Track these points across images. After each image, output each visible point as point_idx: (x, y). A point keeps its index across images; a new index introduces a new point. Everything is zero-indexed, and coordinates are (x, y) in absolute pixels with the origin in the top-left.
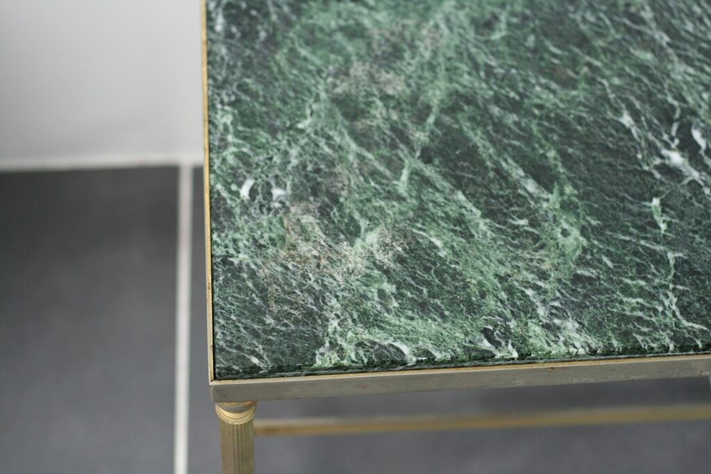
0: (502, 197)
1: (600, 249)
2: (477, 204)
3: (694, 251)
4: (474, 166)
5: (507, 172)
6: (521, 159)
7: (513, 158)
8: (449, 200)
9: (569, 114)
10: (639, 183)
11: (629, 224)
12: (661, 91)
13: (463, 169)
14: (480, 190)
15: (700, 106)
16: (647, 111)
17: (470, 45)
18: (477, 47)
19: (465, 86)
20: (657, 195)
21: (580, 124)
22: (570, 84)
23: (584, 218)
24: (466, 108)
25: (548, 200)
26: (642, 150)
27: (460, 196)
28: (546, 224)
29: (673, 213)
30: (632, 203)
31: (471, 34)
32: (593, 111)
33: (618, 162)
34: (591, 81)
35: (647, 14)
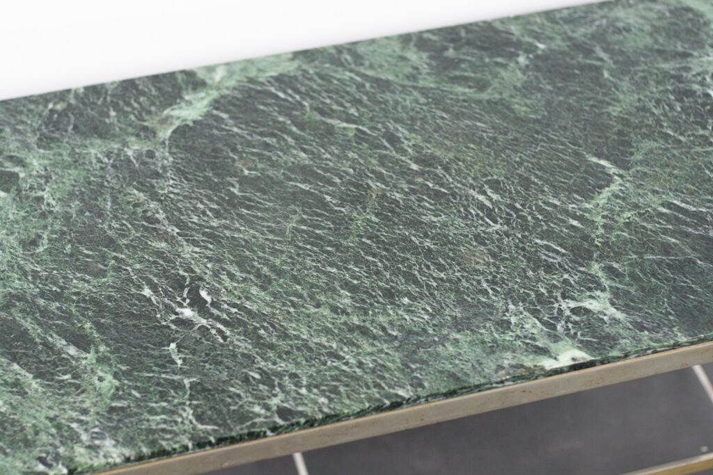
0: (49, 362)
1: (130, 386)
2: (29, 371)
3: (205, 375)
4: (26, 344)
5: (52, 344)
6: (63, 333)
7: (57, 333)
8: (7, 371)
9: (101, 295)
10: (158, 335)
11: (152, 365)
12: (173, 268)
13: (17, 347)
14: (31, 360)
15: (206, 273)
16: (163, 283)
17: (19, 259)
18: (25, 259)
19: (17, 289)
20: (173, 341)
21: (110, 302)
22: (103, 274)
23: (116, 366)
24: (18, 304)
25: (86, 358)
26: (160, 311)
27: (16, 367)
28: (86, 375)
29: (187, 351)
30: (154, 349)
31: (20, 251)
32: (119, 290)
33: (142, 323)
34: (117, 270)
35: (161, 216)
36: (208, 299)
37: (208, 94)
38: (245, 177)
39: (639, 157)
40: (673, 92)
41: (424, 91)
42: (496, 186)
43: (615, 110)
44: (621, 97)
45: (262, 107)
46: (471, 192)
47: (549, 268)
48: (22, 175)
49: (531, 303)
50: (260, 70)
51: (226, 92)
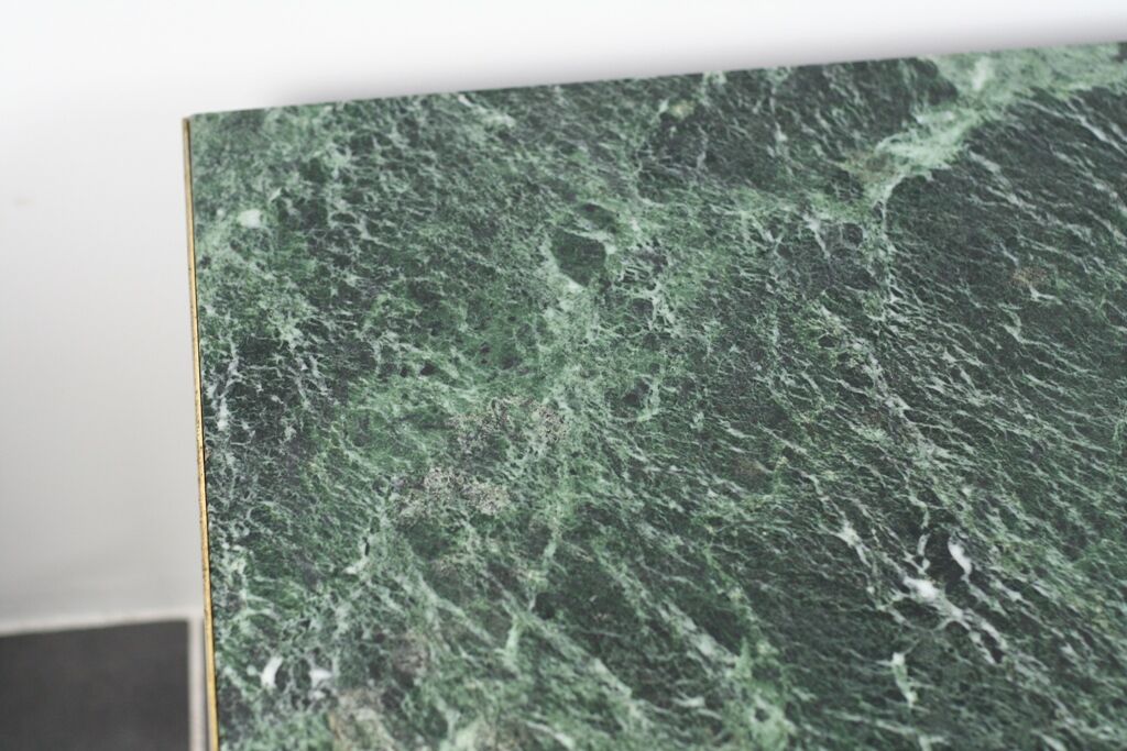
0: (663, 664)
1: (815, 739)
2: (625, 679)
3: (960, 732)
4: (619, 620)
5: (668, 625)
6: (689, 604)
7: (678, 603)
8: (581, 674)
9: (761, 530)
10: (872, 632)
11: (859, 696)
12: (897, 488)
13: (601, 624)
14: (628, 655)
15: (960, 508)
16: (879, 520)
17: (606, 432)
18: (616, 434)
19: (601, 496)
20: (899, 648)
21: (779, 547)
22: (760, 483)
23: (789, 691)
24: (603, 529)
25: (732, 666)
26: (873, 580)
27: (599, 667)
28: (732, 704)
29: (924, 674)
30: (862, 663)
31: (607, 415)
32: (796, 523)
33: (838, 601)
34: (792, 478)
35: (874, 371)
36: (965, 564)
37: (961, 117)
38: (1033, 305)
45: (1063, 157)
48: (611, 250)
50: (1057, 76)
51: (994, 115)
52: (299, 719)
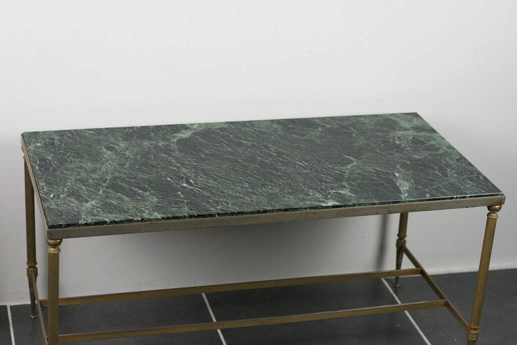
0: (132, 193)
1: (163, 201)
2: (124, 195)
3: (192, 200)
4: (122, 189)
5: (133, 189)
7: (134, 187)
8: (115, 195)
9: (151, 179)
10: (174, 189)
11: (172, 196)
12: (179, 174)
13: (119, 189)
14: (125, 193)
15: (192, 176)
16: (175, 177)
17: (118, 168)
18: (120, 169)
19: (117, 176)
20: (179, 191)
21: (154, 181)
22: (150, 174)
23: (158, 196)
24: (118, 179)
25: (146, 194)
26: (174, 184)
27: (119, 194)
28: (146, 198)
29: (185, 194)
30: (172, 193)
32: (158, 178)
33: (167, 186)
34: (157, 173)
35: (173, 161)
36: (193, 182)
37: (191, 131)
38: (207, 153)
39: (365, 157)
40: (381, 141)
41: (279, 135)
42: (307, 161)
43: (356, 145)
44: (360, 141)
45: (213, 136)
46: (297, 162)
47: (326, 182)
48: (117, 148)
49: (319, 190)
50: (212, 126)
51: (198, 131)
52: (59, 200)
